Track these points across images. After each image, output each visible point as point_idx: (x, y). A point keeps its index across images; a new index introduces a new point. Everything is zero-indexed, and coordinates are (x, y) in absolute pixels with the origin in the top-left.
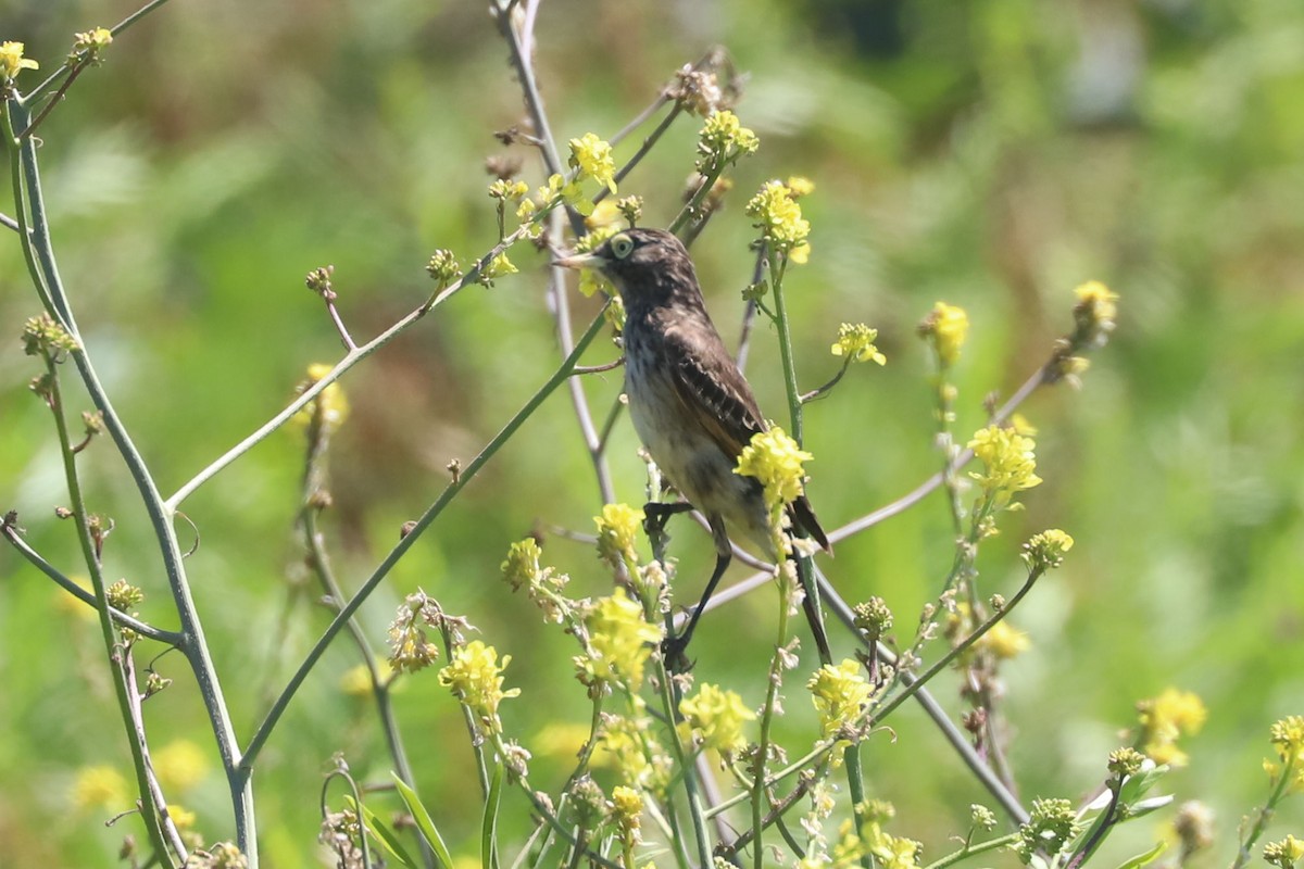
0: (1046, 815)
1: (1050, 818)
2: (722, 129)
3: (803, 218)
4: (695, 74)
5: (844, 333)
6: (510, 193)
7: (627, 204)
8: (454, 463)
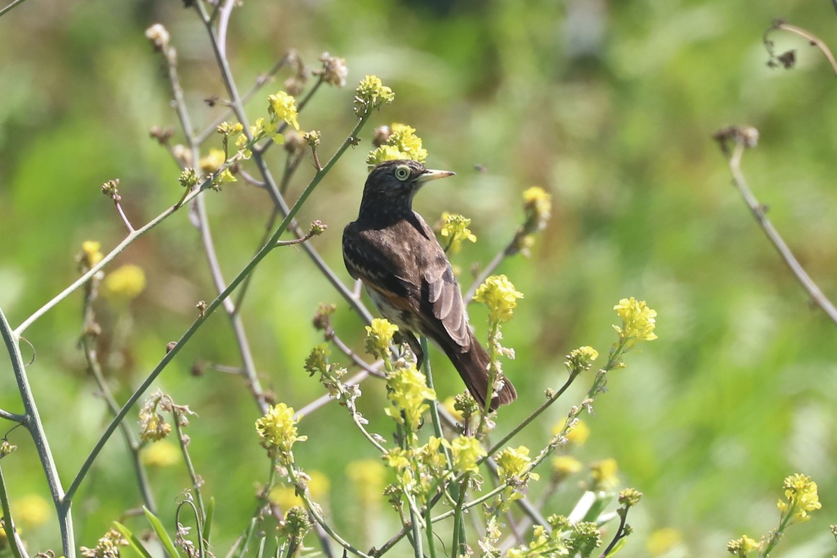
0: (581, 532)
1: (584, 534)
2: (371, 87)
3: (423, 147)
4: (331, 59)
5: (449, 222)
6: (231, 130)
7: (310, 136)
8: (201, 303)
